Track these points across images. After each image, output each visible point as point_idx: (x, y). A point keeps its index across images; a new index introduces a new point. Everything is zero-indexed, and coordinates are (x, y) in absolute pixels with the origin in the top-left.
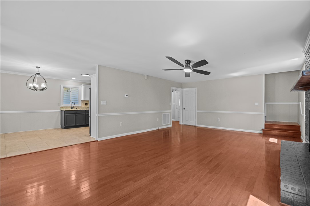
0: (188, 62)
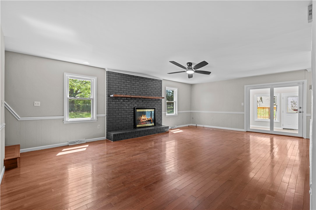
0: (190, 64)
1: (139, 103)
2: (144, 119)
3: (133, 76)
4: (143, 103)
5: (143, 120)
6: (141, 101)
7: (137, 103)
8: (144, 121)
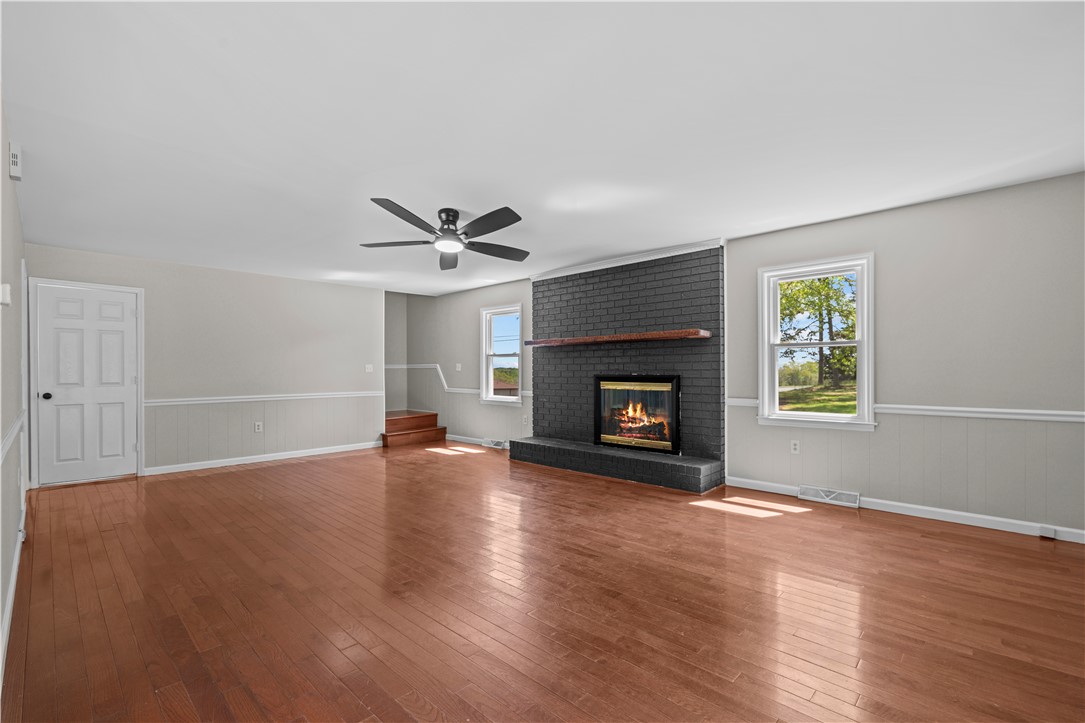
0: (451, 215)
1: (612, 360)
2: (633, 420)
3: (593, 274)
4: (627, 360)
5: (630, 424)
6: (617, 353)
7: (606, 360)
8: (634, 426)
